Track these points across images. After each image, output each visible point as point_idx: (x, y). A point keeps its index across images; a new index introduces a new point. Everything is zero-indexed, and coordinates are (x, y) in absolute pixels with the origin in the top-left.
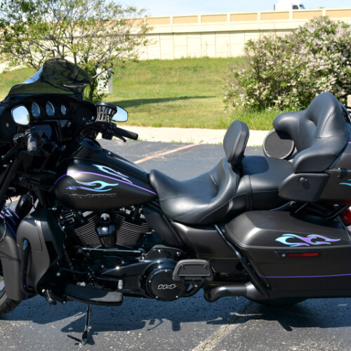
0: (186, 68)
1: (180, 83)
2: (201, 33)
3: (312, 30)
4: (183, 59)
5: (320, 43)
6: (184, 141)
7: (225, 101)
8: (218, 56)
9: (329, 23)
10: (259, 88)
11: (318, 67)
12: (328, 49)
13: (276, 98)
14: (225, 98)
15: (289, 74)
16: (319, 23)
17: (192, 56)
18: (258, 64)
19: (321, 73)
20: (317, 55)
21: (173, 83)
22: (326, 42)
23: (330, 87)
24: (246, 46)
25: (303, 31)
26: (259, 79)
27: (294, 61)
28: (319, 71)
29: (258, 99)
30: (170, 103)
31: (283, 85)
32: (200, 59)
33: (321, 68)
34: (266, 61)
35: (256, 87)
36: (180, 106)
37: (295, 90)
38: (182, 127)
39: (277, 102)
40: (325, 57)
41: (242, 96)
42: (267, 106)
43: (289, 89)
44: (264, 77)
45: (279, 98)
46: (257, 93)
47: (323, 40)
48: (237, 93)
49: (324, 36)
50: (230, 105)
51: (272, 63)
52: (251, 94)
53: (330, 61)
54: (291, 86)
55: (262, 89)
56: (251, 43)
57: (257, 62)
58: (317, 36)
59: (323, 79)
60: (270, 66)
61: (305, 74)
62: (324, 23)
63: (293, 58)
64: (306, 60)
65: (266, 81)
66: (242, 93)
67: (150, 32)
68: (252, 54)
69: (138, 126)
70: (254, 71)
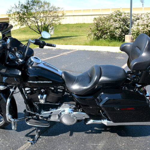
0: (78, 27)
1: (76, 31)
2: (83, 16)
3: (114, 15)
4: (77, 24)
5: (117, 18)
6: (73, 49)
7: (87, 37)
8: (88, 23)
9: (120, 12)
10: (98, 33)
11: (116, 26)
12: (119, 20)
13: (103, 36)
14: (87, 36)
15: (107, 28)
16: (116, 12)
17: (80, 23)
18: (97, 25)
19: (117, 28)
20: (116, 23)
21: (74, 31)
22: (119, 18)
23: (120, 32)
24: (94, 19)
25: (112, 15)
26: (98, 30)
27: (108, 24)
28: (117, 27)
29: (97, 36)
30: (71, 38)
31: (105, 32)
32: (82, 24)
33: (117, 26)
34: (100, 24)
35: (97, 32)
36: (74, 38)
37: (109, 33)
38: (74, 45)
39: (103, 37)
40: (118, 23)
41: (92, 35)
42: (100, 38)
43: (107, 33)
44: (99, 29)
45: (104, 36)
46: (97, 34)
47: (118, 18)
48: (91, 34)
49: (118, 16)
50: (89, 38)
51: (101, 25)
52: (95, 35)
53: (120, 24)
54: (107, 32)
55: (99, 33)
56: (95, 19)
57: (97, 24)
58: (116, 16)
59: (118, 30)
60: (101, 26)
61: (112, 28)
62: (118, 12)
63: (108, 23)
64: (112, 24)
65: (100, 30)
66: (92, 34)
67: (65, 15)
68: (95, 22)
69: (60, 44)
70: (96, 27)
